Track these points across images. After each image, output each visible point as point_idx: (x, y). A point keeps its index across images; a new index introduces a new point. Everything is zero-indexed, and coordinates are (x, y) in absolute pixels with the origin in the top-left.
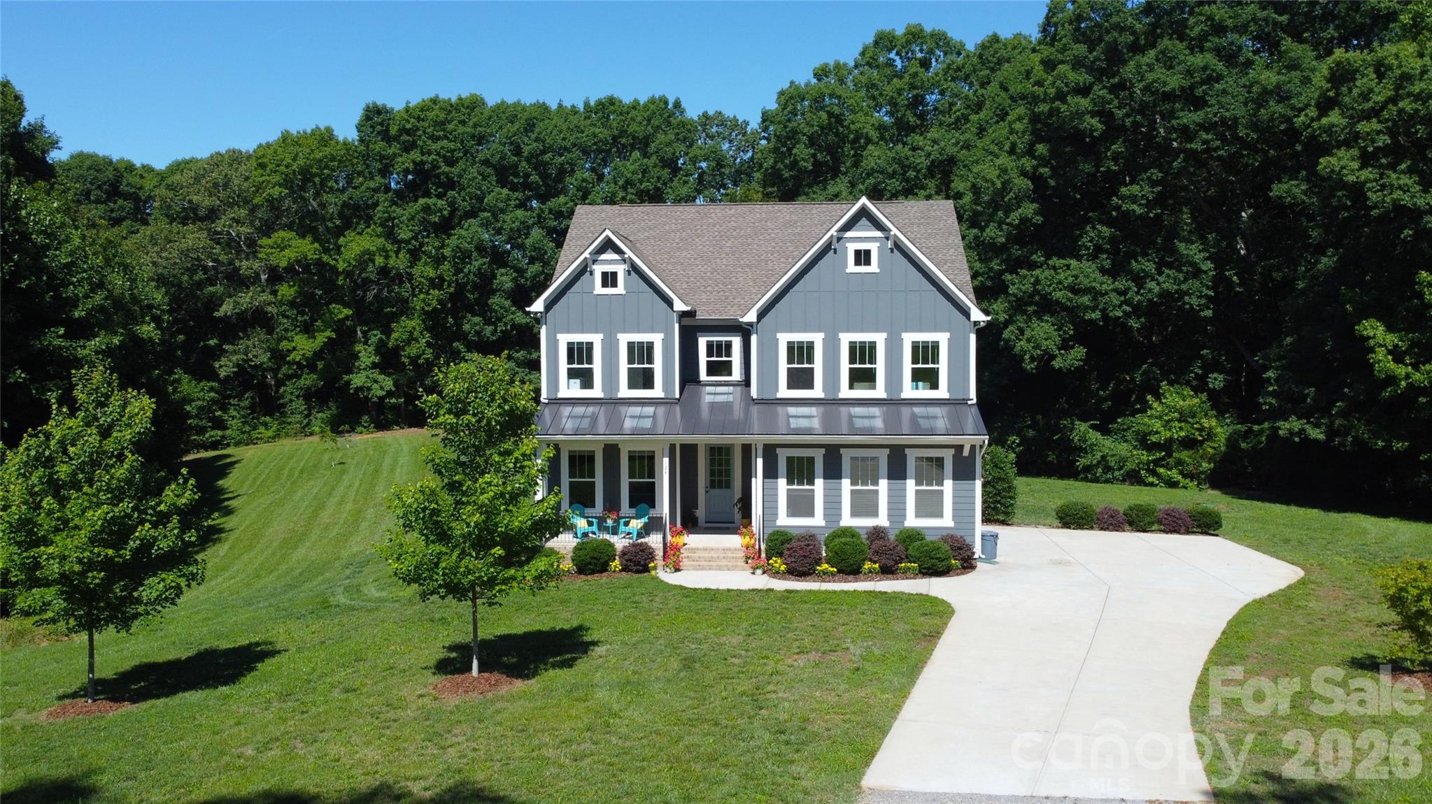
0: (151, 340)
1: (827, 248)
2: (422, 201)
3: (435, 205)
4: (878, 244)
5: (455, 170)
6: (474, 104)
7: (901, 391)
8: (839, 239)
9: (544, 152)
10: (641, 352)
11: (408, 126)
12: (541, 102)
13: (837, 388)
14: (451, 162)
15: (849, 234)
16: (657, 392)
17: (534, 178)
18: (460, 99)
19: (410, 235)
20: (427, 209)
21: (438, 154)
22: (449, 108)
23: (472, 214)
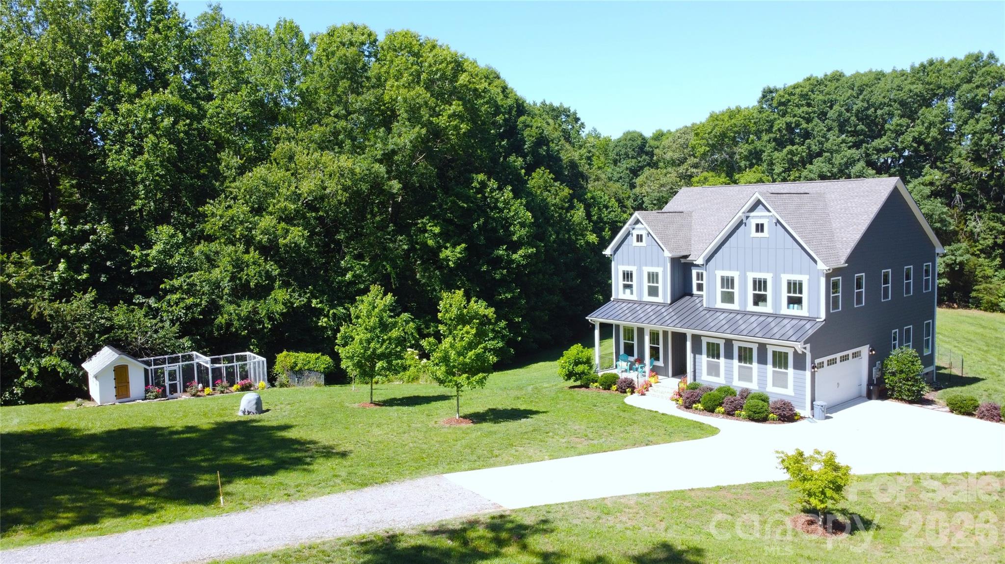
0: (594, 243)
1: (740, 224)
2: (789, 147)
3: (797, 150)
4: (768, 220)
5: (810, 125)
6: (837, 77)
7: (781, 309)
8: (747, 217)
9: (867, 109)
10: (653, 277)
11: (783, 100)
12: (879, 70)
13: (746, 304)
14: (808, 121)
15: (752, 214)
16: (659, 299)
17: (861, 127)
18: (826, 75)
19: (781, 170)
20: (791, 152)
21: (800, 117)
22: (816, 83)
23: (819, 154)
